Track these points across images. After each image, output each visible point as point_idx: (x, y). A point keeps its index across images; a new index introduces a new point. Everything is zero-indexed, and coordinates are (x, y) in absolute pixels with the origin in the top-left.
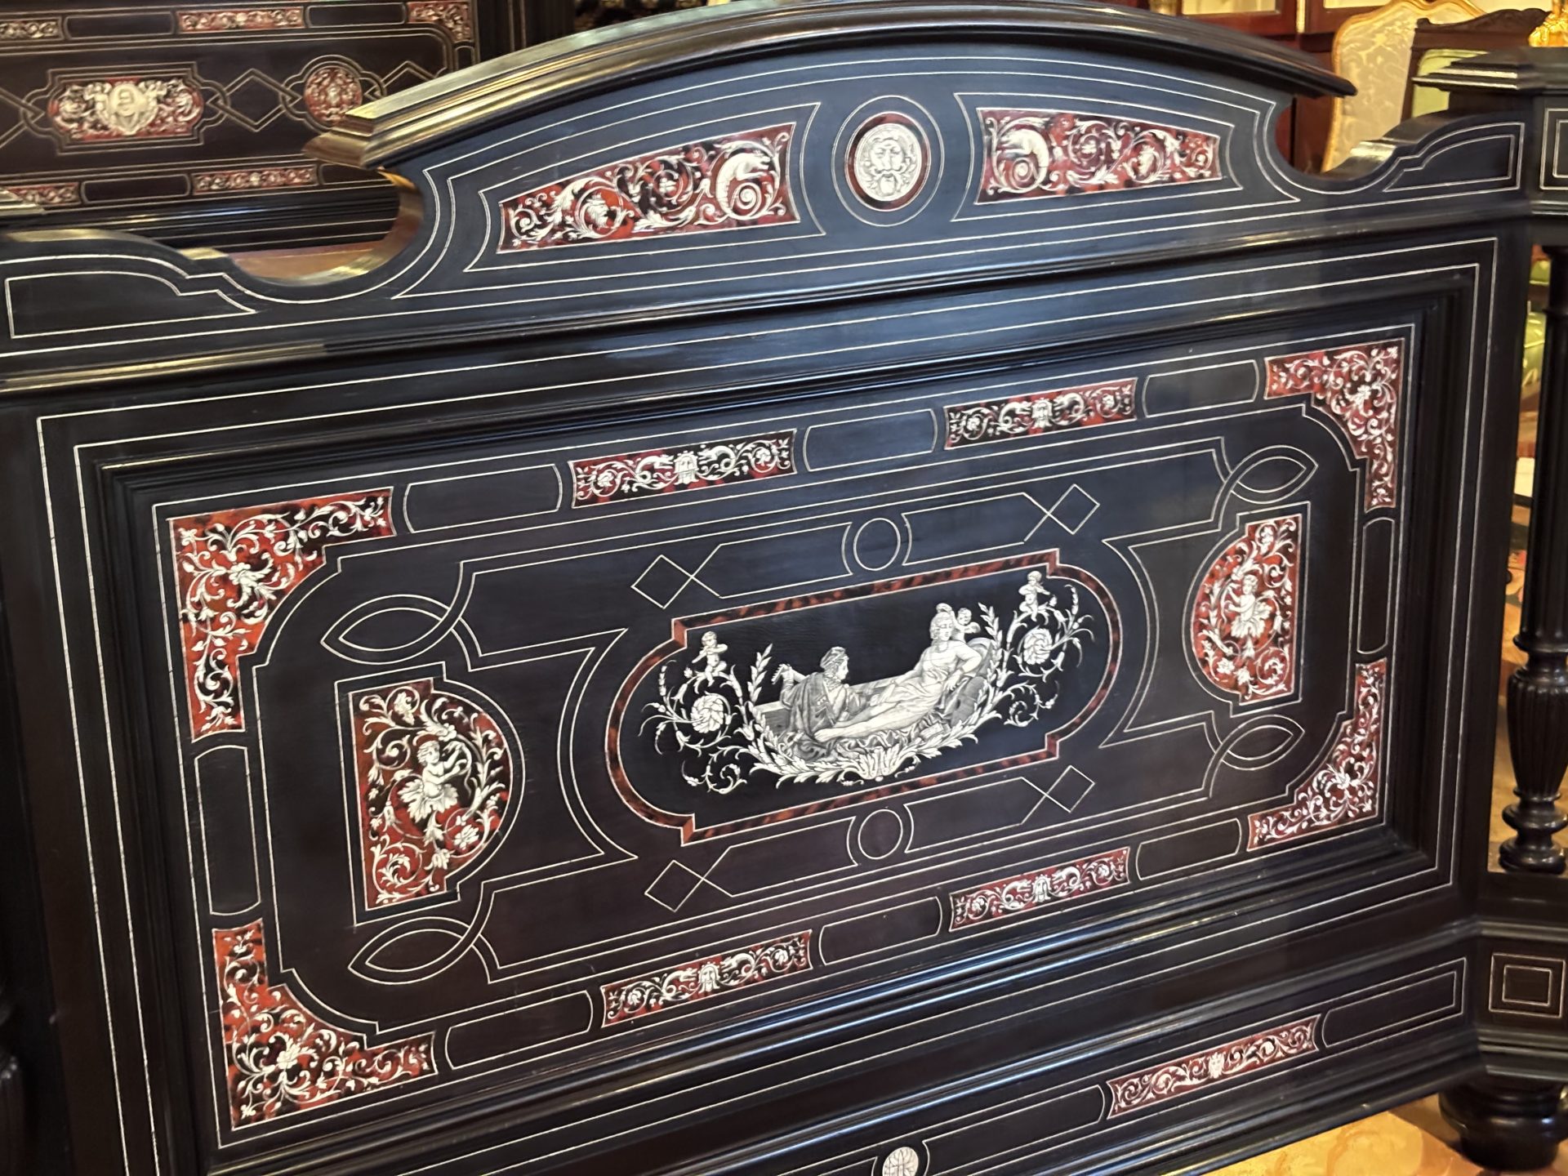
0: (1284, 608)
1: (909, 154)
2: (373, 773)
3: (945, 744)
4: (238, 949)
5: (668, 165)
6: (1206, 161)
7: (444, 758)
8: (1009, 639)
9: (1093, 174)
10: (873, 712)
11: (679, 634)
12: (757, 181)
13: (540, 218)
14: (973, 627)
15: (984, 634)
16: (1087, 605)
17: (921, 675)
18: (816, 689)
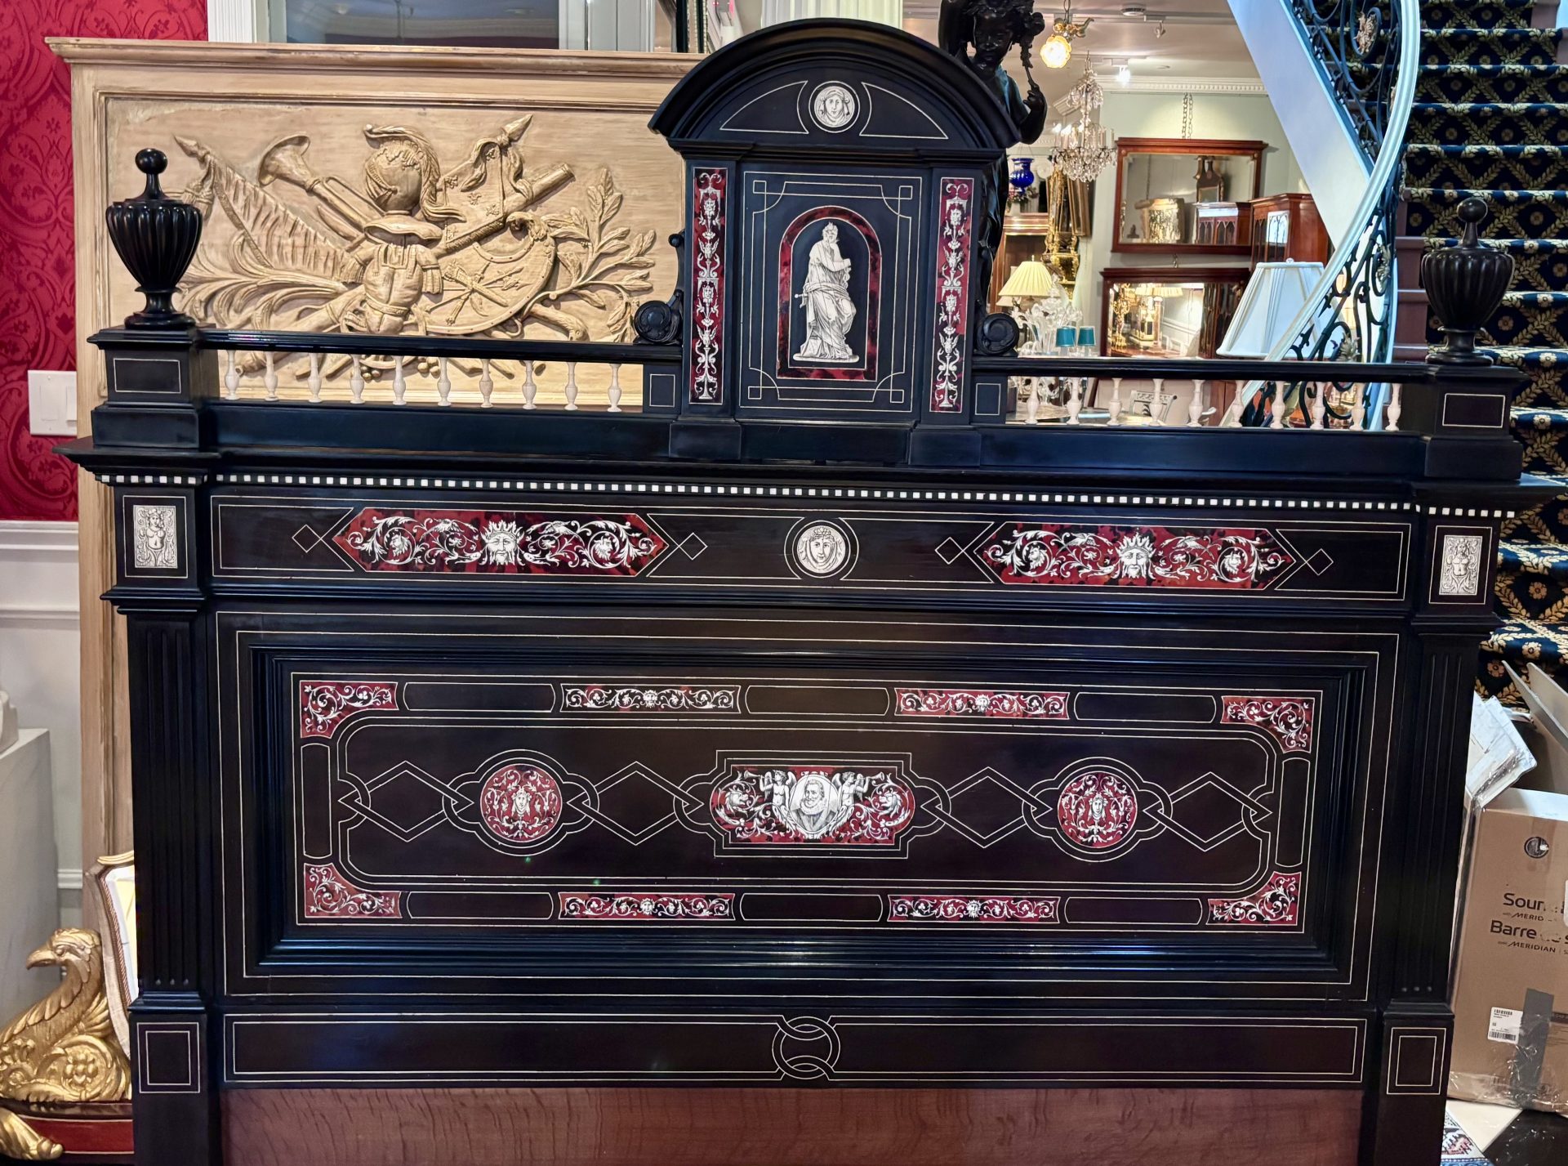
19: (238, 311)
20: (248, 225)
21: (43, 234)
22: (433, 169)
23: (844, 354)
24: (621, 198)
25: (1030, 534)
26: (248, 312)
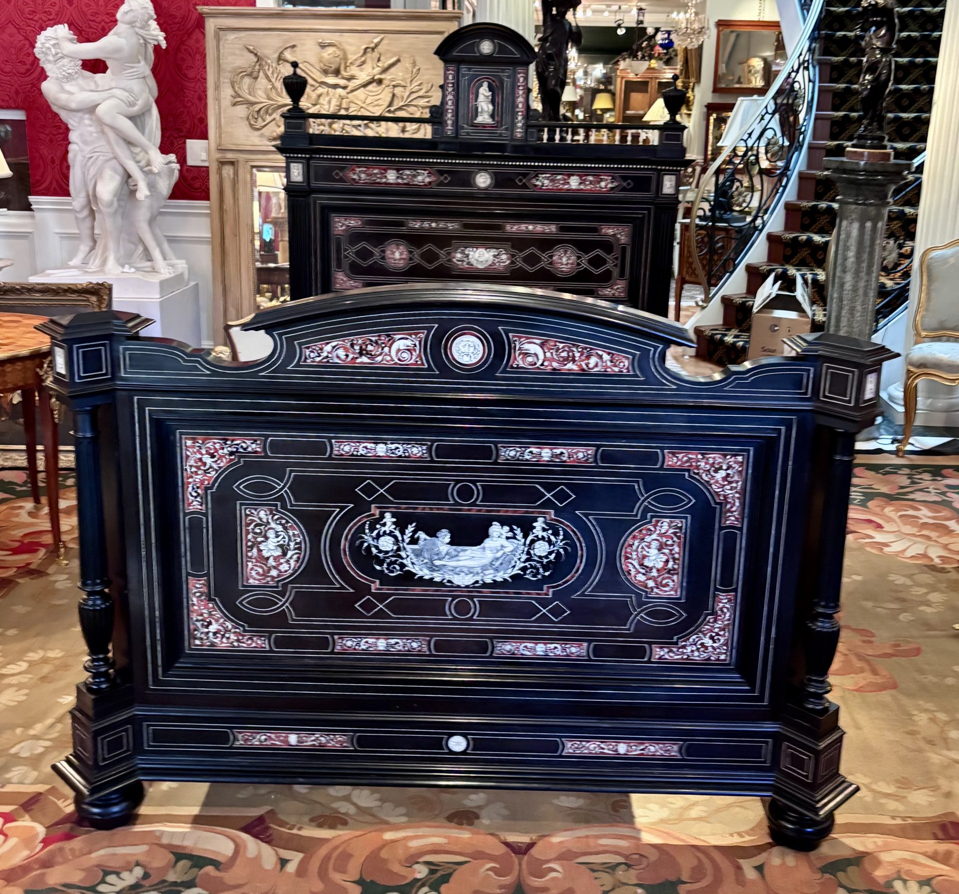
0: (674, 559)
1: (477, 347)
2: (250, 537)
3: (495, 579)
4: (198, 586)
5: (371, 341)
6: (624, 366)
7: (277, 536)
8: (528, 542)
9: (566, 365)
10: (461, 558)
11: (375, 511)
12: (408, 350)
13: (319, 354)
14: (510, 534)
15: (514, 537)
16: (566, 536)
17: (484, 548)
18: (434, 544)
19: (270, 115)
20: (273, 80)
21: (193, 85)
22: (345, 58)
23: (489, 121)
24: (419, 69)
25: (544, 175)
26: (274, 116)
